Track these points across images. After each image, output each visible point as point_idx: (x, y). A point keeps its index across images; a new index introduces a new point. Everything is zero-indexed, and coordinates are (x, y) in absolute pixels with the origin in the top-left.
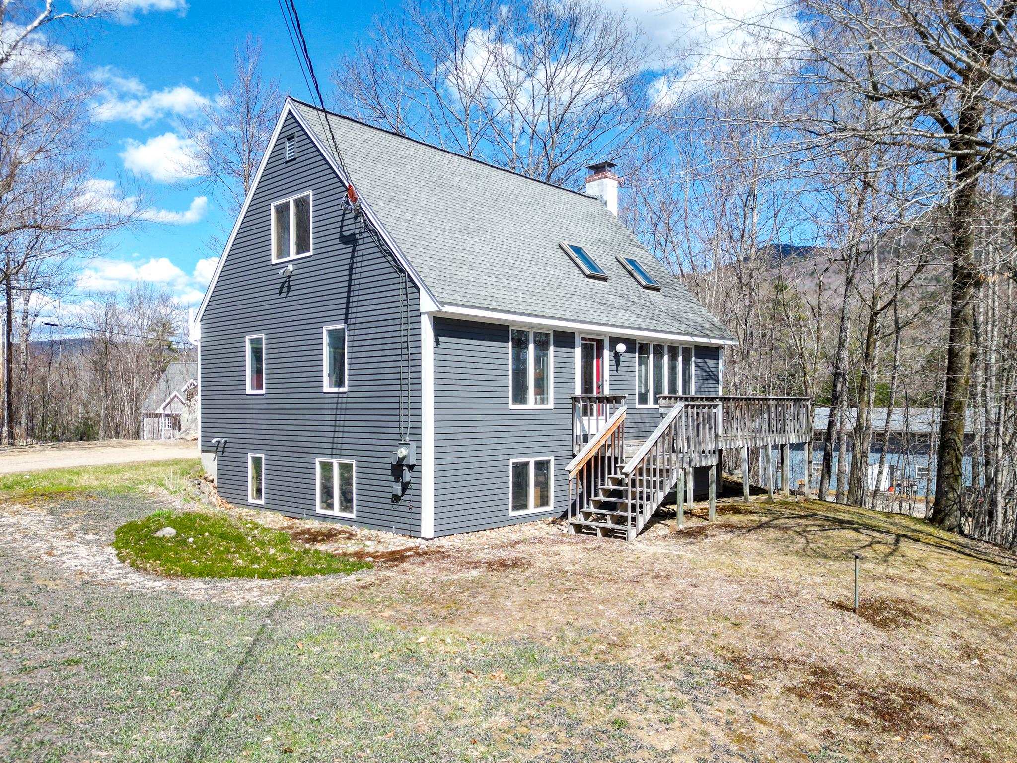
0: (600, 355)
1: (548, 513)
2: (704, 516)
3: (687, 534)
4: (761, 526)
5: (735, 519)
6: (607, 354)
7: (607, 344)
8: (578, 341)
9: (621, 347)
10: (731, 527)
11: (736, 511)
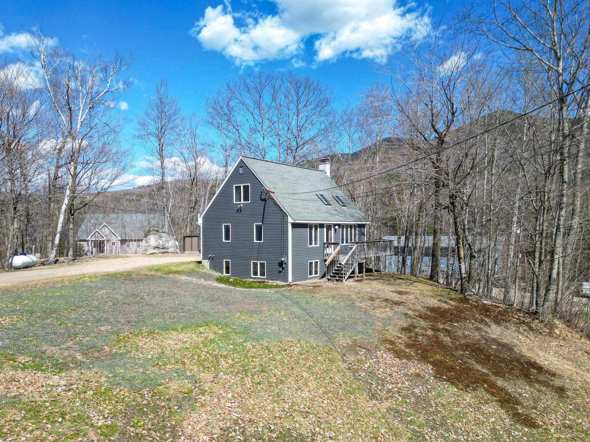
0: (331, 229)
1: (318, 277)
2: (362, 277)
3: (358, 281)
4: (378, 279)
5: (370, 277)
6: (333, 229)
7: (333, 226)
8: (325, 226)
9: (337, 227)
10: (370, 279)
11: (371, 276)
